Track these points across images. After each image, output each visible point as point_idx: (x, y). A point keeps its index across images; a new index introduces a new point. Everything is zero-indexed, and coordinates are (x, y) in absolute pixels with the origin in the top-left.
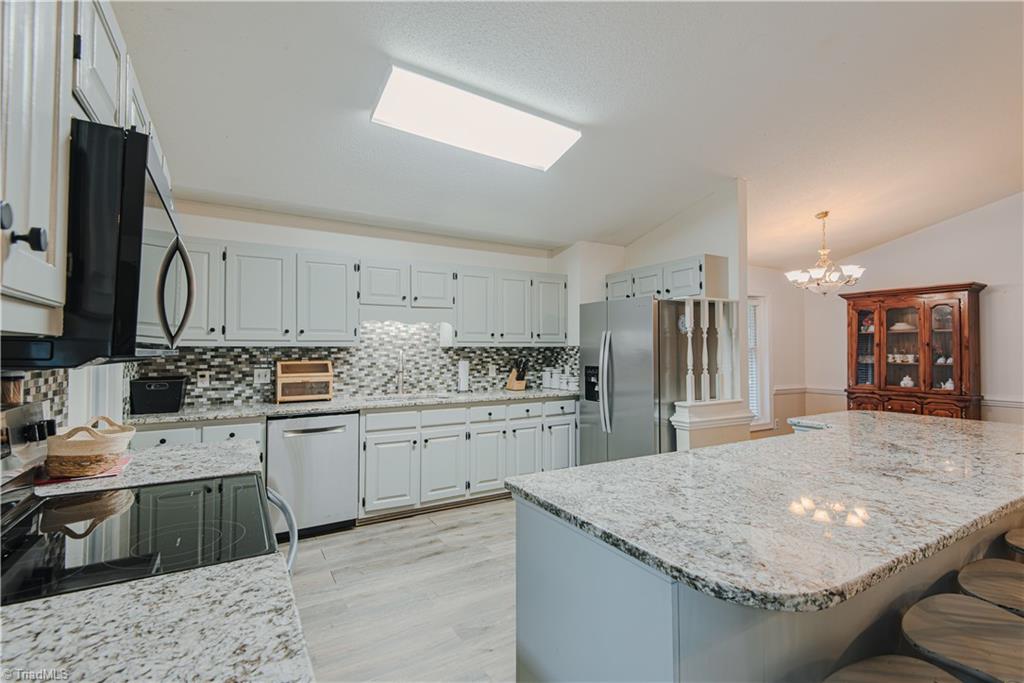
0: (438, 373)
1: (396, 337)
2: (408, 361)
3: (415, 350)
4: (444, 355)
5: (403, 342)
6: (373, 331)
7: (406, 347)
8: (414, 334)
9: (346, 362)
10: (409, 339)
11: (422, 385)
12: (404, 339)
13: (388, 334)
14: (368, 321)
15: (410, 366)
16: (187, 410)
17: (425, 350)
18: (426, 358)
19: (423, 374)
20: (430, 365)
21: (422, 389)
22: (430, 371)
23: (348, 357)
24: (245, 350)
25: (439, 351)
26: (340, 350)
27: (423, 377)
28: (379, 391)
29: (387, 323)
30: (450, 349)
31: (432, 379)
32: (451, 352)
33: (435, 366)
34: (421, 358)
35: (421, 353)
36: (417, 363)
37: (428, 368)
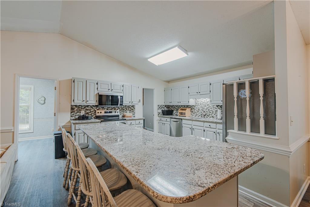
0: (215, 113)
1: (204, 102)
2: (207, 109)
3: (208, 106)
4: (217, 108)
5: (205, 104)
6: (199, 101)
7: (206, 105)
8: (208, 102)
9: (194, 109)
10: (207, 103)
11: (210, 116)
12: (206, 103)
13: (202, 102)
14: (198, 99)
15: (207, 110)
16: (173, 116)
17: (211, 106)
18: (212, 108)
19: (210, 113)
20: (213, 110)
21: (210, 117)
22: (213, 112)
23: (194, 108)
24: (179, 106)
25: (215, 106)
26: (193, 106)
27: (211, 113)
28: (200, 116)
29: (202, 99)
30: (219, 106)
31: (213, 114)
32: (219, 107)
33: (214, 111)
34: (210, 108)
35: (210, 107)
36: (209, 110)
37: (212, 111)
